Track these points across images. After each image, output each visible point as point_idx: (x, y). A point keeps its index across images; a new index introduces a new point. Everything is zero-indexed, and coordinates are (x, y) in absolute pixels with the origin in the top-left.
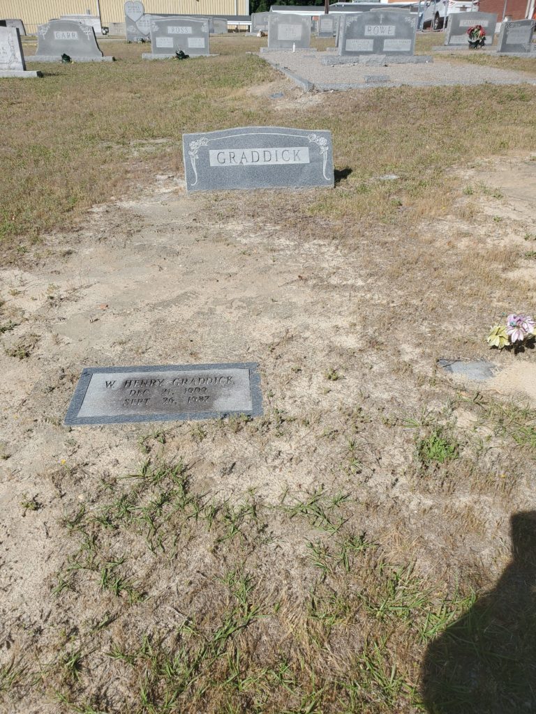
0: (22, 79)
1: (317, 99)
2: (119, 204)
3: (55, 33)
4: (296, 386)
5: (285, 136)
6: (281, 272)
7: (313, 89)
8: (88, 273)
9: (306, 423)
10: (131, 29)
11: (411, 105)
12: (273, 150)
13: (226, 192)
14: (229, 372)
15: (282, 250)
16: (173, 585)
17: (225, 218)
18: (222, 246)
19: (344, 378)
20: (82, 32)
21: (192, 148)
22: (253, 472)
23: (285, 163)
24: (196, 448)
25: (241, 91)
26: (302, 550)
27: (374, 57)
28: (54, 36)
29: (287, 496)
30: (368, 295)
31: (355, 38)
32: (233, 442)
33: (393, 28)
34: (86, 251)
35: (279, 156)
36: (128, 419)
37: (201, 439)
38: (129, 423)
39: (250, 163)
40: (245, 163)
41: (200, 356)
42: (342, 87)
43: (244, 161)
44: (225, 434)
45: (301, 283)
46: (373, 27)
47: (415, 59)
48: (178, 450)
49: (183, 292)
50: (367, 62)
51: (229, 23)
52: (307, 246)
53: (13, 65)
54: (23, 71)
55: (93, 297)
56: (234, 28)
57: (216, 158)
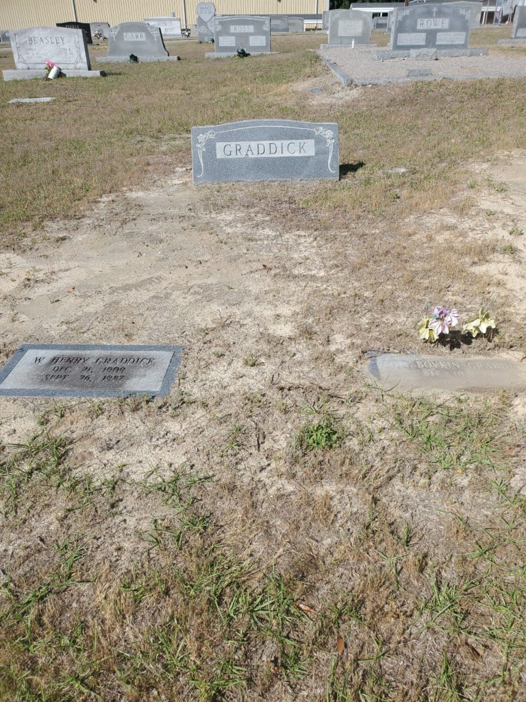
0: (86, 78)
1: (355, 93)
2: (128, 194)
3: (125, 34)
4: (213, 370)
5: (292, 129)
6: (250, 261)
7: (351, 84)
8: (72, 258)
9: (205, 405)
10: (203, 29)
11: (449, 99)
12: (278, 143)
13: (231, 184)
14: (153, 353)
15: (261, 240)
16: (11, 548)
17: (220, 208)
18: (206, 235)
19: (263, 364)
20: (150, 33)
21: (200, 141)
22: (133, 450)
23: (290, 155)
24: (89, 424)
25: (285, 86)
26: (146, 525)
27: (425, 50)
28: (123, 39)
29: (154, 473)
30: (325, 286)
31: (407, 32)
32: (128, 420)
33: (447, 21)
34: (79, 238)
35: (285, 149)
36: (43, 393)
37: (97, 416)
38: (40, 397)
39: (255, 156)
40: (250, 156)
41: (133, 337)
42: (381, 82)
43: (249, 153)
44: (123, 413)
45: (265, 272)
46: (426, 20)
47: (468, 52)
48: (72, 424)
49: (149, 277)
50: (417, 57)
51: (306, 21)
52: (287, 236)
53: (79, 65)
54: (87, 71)
55: (65, 281)
56: (313, 27)
57: (223, 150)
